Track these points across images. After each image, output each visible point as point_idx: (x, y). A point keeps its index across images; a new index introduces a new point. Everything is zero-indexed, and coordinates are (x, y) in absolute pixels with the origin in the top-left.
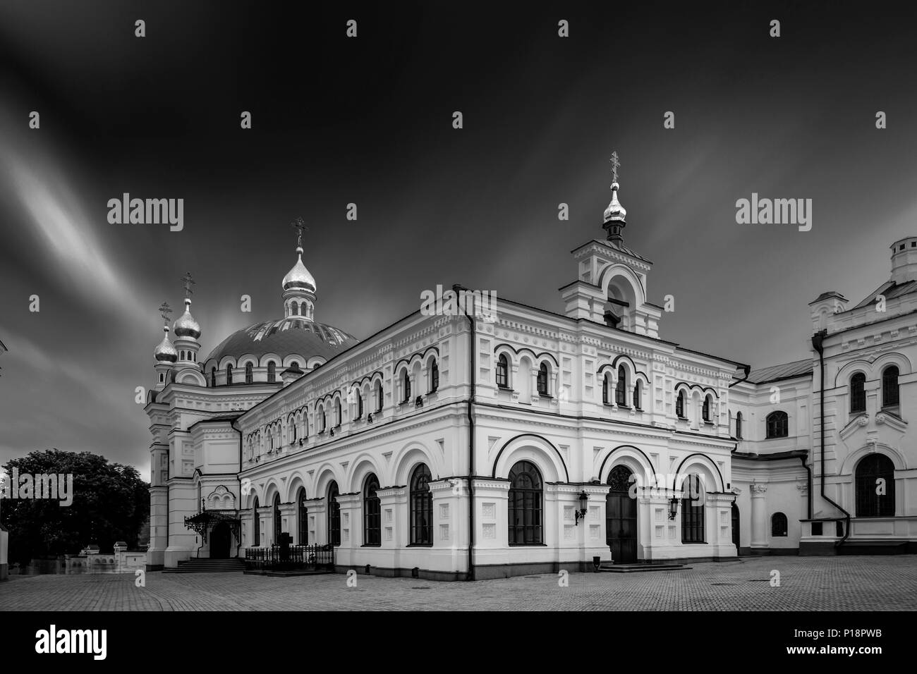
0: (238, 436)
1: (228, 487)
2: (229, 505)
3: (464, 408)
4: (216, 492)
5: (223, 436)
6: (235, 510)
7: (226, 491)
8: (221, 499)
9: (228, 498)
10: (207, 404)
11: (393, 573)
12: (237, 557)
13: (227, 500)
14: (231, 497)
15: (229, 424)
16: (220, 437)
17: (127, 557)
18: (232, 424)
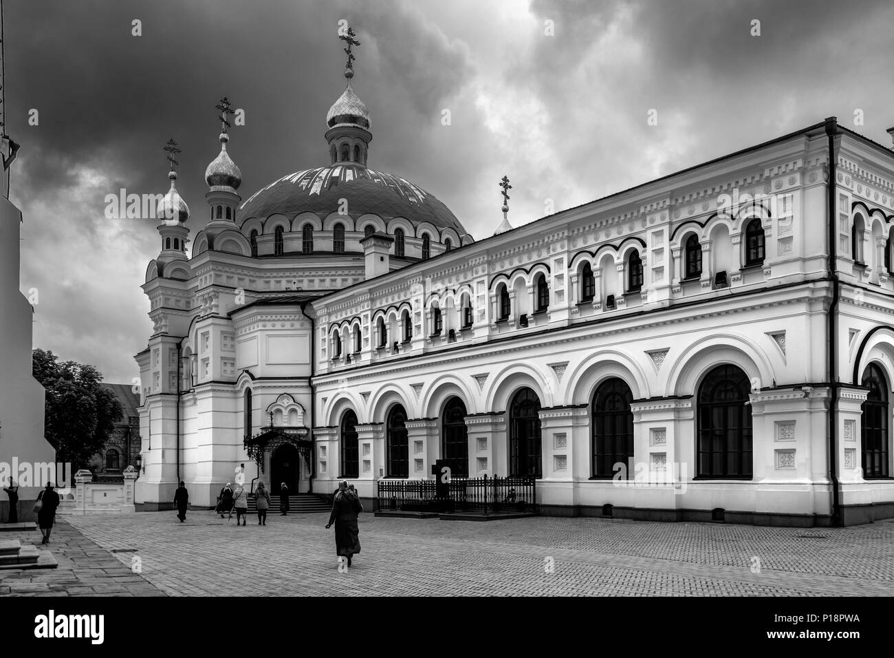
0: (308, 325)
1: (293, 395)
2: (297, 421)
3: (827, 289)
4: (278, 403)
5: (288, 325)
6: (305, 428)
7: (292, 402)
8: (285, 412)
9: (294, 411)
10: (251, 281)
11: (674, 516)
12: (310, 492)
13: (294, 415)
14: (300, 411)
15: (297, 309)
16: (283, 326)
17: (93, 490)
18: (303, 309)
